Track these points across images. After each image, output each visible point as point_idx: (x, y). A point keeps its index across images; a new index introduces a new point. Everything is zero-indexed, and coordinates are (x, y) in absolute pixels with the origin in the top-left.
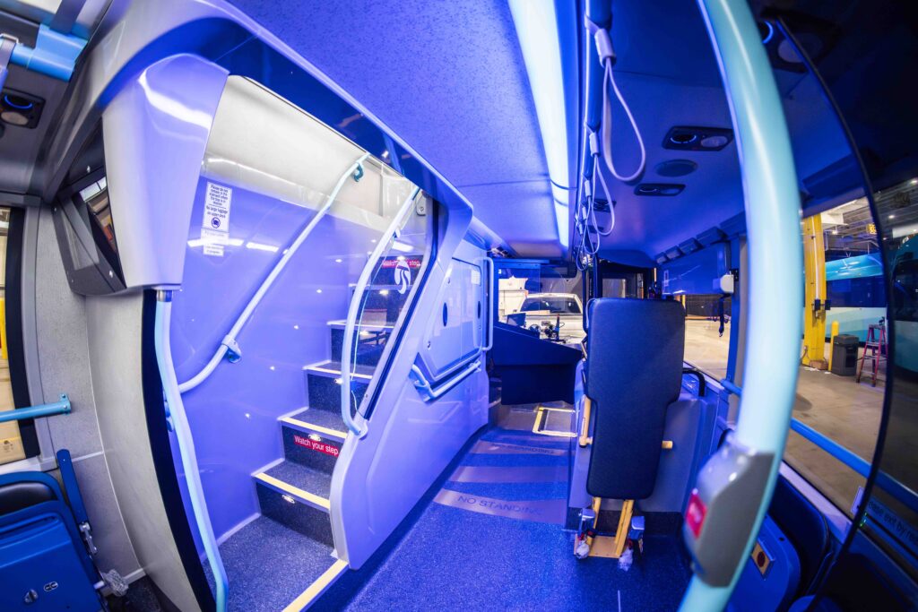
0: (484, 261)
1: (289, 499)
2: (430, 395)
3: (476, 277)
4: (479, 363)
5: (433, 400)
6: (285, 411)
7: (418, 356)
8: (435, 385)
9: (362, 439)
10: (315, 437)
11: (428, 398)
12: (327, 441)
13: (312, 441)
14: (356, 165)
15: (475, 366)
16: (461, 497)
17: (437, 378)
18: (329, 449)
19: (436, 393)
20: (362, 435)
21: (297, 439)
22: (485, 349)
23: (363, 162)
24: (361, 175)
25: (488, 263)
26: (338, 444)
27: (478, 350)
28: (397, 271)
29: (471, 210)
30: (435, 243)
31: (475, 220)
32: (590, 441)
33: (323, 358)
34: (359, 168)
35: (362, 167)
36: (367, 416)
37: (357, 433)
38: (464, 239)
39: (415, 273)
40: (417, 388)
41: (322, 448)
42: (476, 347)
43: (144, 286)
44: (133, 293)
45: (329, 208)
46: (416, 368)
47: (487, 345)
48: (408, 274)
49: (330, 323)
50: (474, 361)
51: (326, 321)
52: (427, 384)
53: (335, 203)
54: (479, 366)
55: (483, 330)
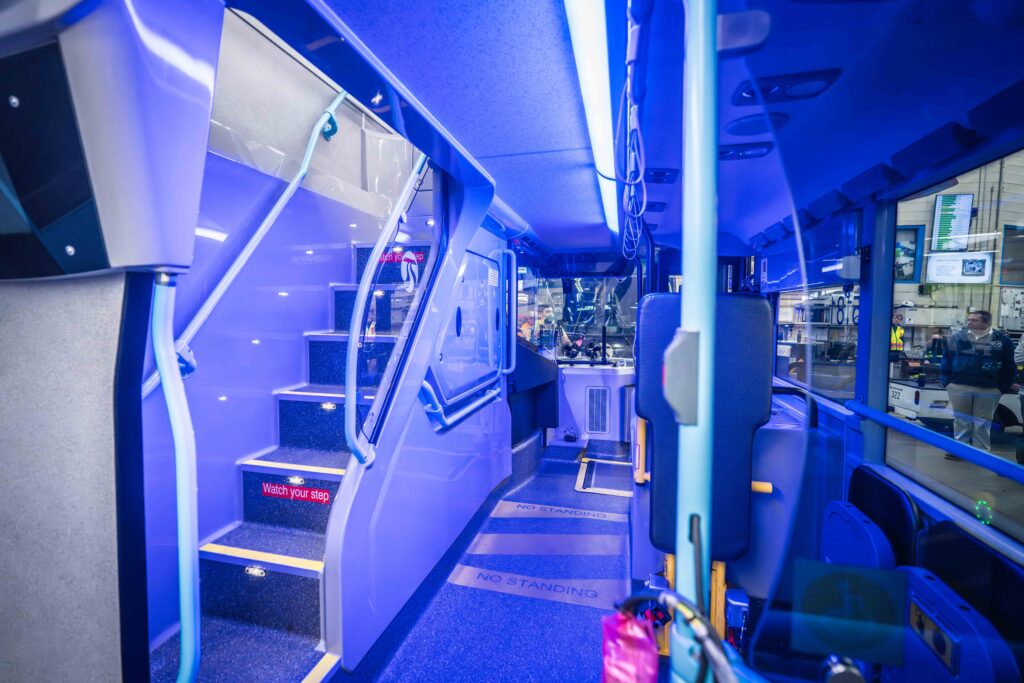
0: (504, 254)
1: (256, 571)
2: (443, 423)
3: (493, 277)
4: (499, 390)
5: (446, 429)
6: (248, 451)
7: (429, 372)
8: (449, 411)
9: (368, 468)
10: (296, 480)
11: (440, 427)
12: (313, 482)
13: (290, 487)
14: (326, 117)
15: (494, 393)
16: (481, 574)
17: (449, 402)
18: (317, 495)
19: (450, 421)
20: (367, 464)
21: (267, 488)
22: (505, 371)
23: (336, 111)
24: (334, 130)
25: (509, 257)
26: (331, 486)
27: (496, 372)
28: (404, 265)
29: (492, 187)
30: (446, 229)
31: (497, 200)
32: (648, 476)
33: (296, 380)
34: (331, 121)
35: (335, 118)
36: (373, 440)
37: (361, 460)
38: (483, 226)
39: (422, 265)
40: (428, 414)
41: (305, 495)
42: (494, 369)
43: (126, 267)
44: (114, 275)
45: (304, 177)
46: (427, 385)
47: (508, 367)
48: (415, 268)
49: (306, 334)
50: (491, 386)
51: (300, 332)
52: (440, 409)
53: (311, 170)
54: (499, 395)
55: (502, 346)
